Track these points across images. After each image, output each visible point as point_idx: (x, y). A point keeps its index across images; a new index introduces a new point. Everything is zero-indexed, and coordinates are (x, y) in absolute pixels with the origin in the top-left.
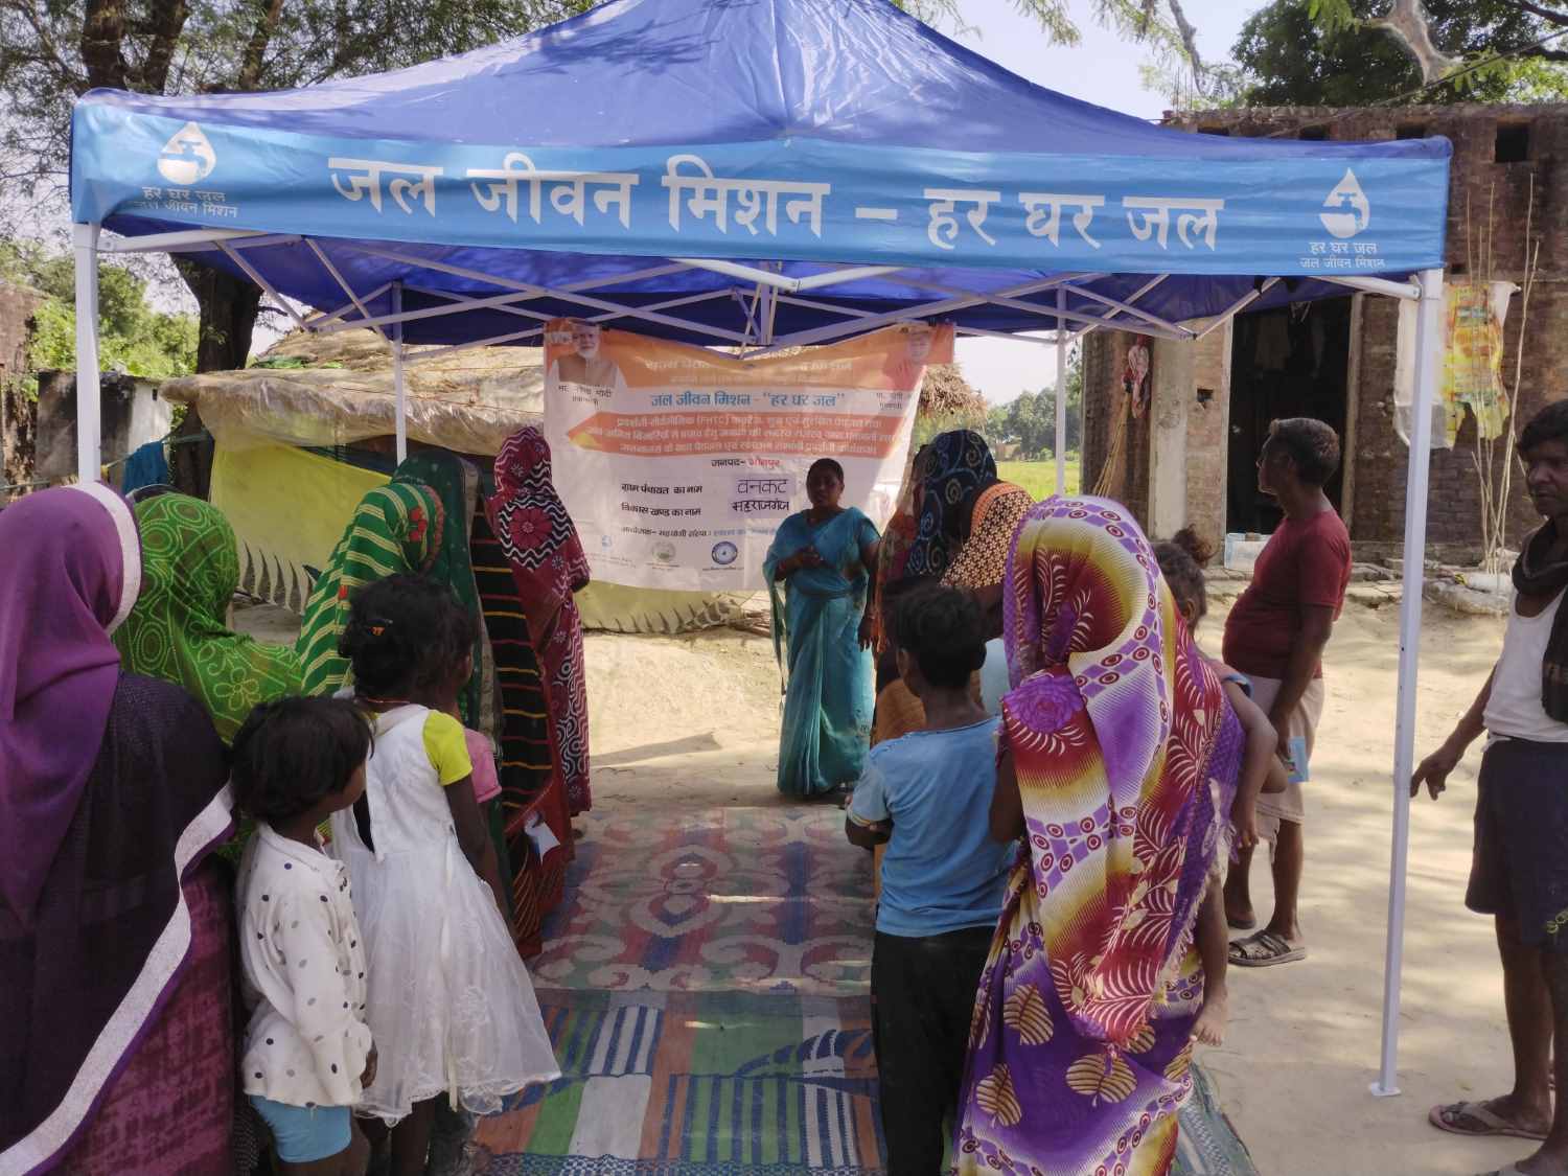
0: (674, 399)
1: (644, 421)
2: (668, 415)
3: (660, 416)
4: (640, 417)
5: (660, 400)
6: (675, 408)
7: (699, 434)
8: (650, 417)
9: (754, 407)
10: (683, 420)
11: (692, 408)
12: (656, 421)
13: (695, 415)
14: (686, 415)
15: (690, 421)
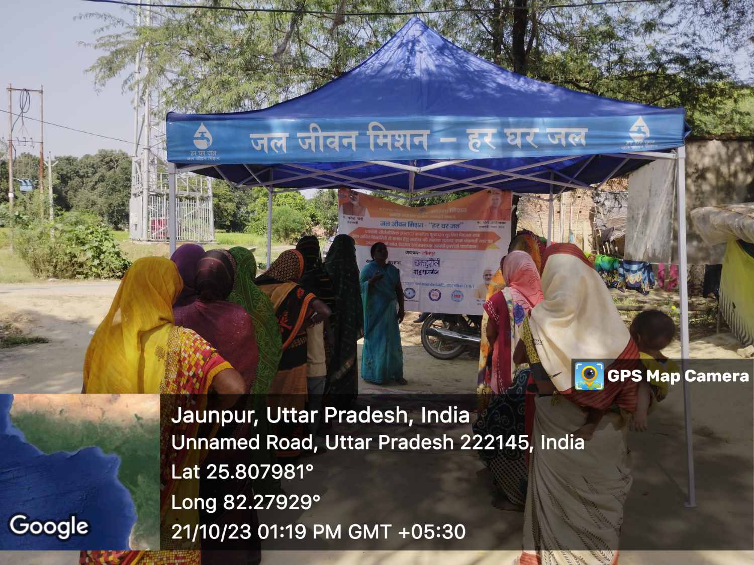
0: (391, 224)
1: (376, 232)
2: (387, 230)
3: (384, 230)
4: (374, 229)
5: (384, 223)
6: (390, 227)
7: (400, 239)
8: (379, 230)
9: (424, 229)
10: (393, 233)
11: (399, 228)
12: (382, 232)
13: (400, 231)
14: (395, 231)
15: (397, 233)
